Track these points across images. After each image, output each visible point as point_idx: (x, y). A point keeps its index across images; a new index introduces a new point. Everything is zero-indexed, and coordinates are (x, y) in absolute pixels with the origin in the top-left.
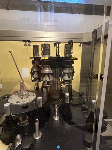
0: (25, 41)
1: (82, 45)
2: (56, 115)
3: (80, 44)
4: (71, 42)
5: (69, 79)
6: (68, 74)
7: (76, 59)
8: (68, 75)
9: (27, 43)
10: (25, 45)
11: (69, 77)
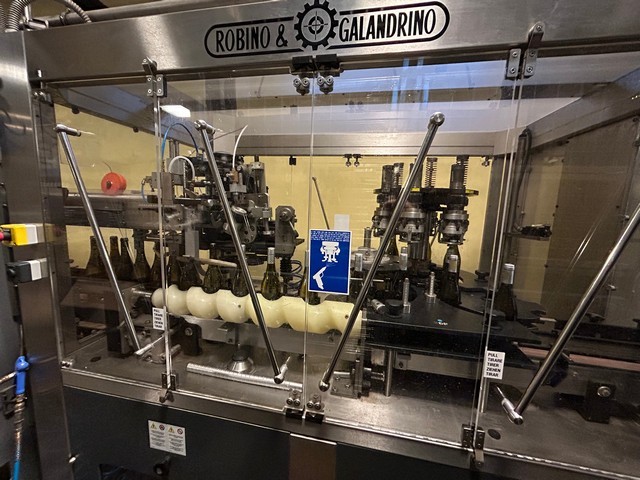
0: (348, 156)
1: (491, 161)
2: (432, 289)
3: (487, 160)
4: (463, 158)
5: (456, 233)
6: (455, 222)
7: (476, 193)
8: (456, 225)
9: (353, 160)
10: (348, 163)
11: (458, 230)
